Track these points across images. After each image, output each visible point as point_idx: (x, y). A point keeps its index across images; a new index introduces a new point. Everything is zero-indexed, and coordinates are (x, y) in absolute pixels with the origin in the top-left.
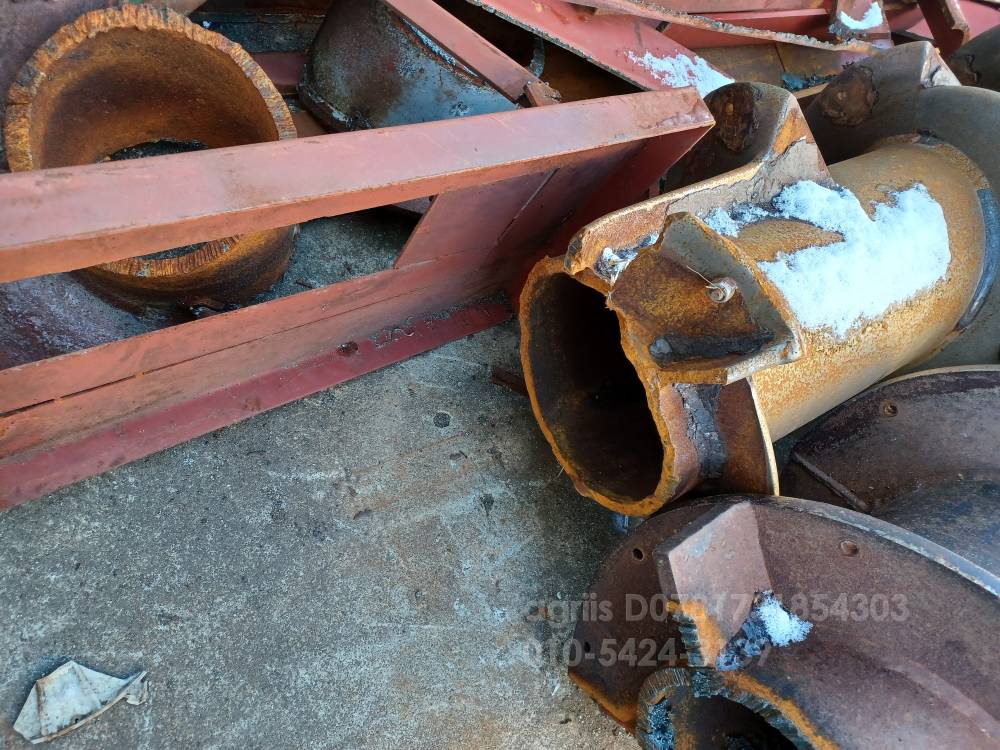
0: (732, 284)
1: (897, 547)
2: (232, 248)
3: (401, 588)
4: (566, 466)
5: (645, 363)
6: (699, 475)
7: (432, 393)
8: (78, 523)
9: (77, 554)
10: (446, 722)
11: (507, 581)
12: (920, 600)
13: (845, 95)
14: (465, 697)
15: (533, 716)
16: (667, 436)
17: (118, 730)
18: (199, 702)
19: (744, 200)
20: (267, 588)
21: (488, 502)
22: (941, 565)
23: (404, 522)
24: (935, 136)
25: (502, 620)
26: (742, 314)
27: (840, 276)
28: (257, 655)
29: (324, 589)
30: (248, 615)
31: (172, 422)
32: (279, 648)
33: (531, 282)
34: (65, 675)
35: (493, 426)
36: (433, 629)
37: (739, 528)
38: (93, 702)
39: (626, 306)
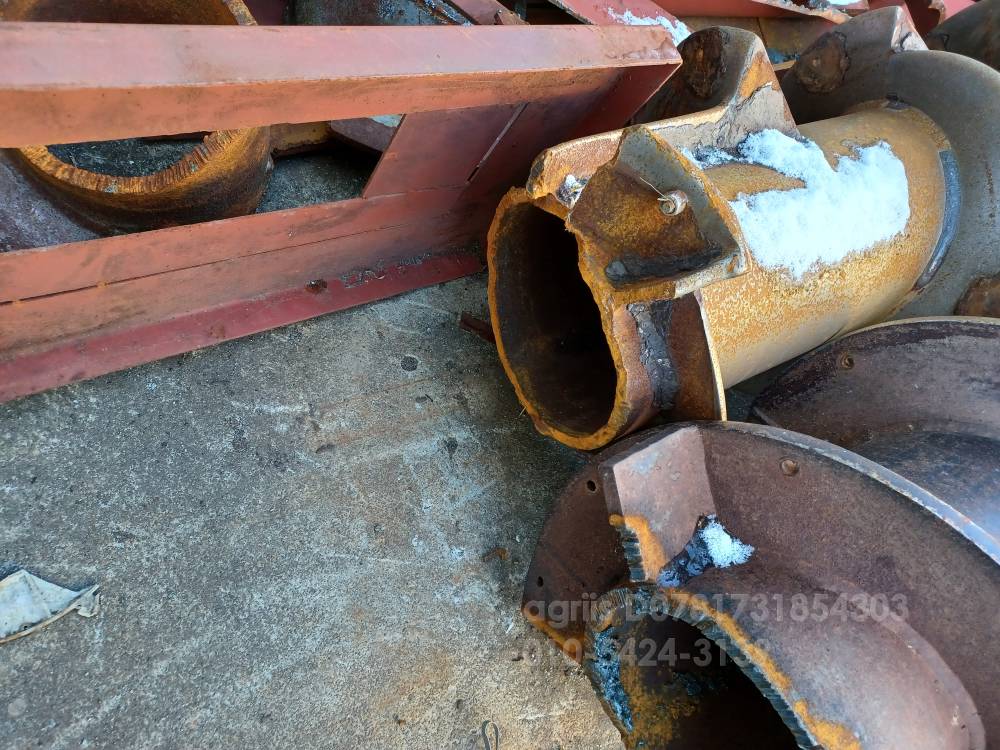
0: (683, 197)
1: (834, 463)
2: (201, 168)
3: (361, 522)
4: (528, 407)
5: (601, 284)
6: (652, 406)
7: (401, 337)
8: (36, 438)
9: (34, 468)
10: (399, 652)
11: (467, 522)
12: (854, 518)
13: (819, 62)
14: (419, 630)
15: (486, 652)
16: (620, 359)
17: (67, 639)
18: (152, 618)
19: (708, 144)
20: (225, 514)
21: (452, 445)
22: (874, 480)
23: (366, 459)
24: (902, 101)
25: (460, 559)
26: (692, 229)
27: (798, 218)
28: (211, 577)
29: (283, 518)
30: (205, 539)
31: (135, 343)
32: (235, 571)
33: (498, 217)
34: (16, 583)
35: (461, 373)
36: (392, 563)
37: (686, 452)
38: (44, 611)
39: (584, 228)
